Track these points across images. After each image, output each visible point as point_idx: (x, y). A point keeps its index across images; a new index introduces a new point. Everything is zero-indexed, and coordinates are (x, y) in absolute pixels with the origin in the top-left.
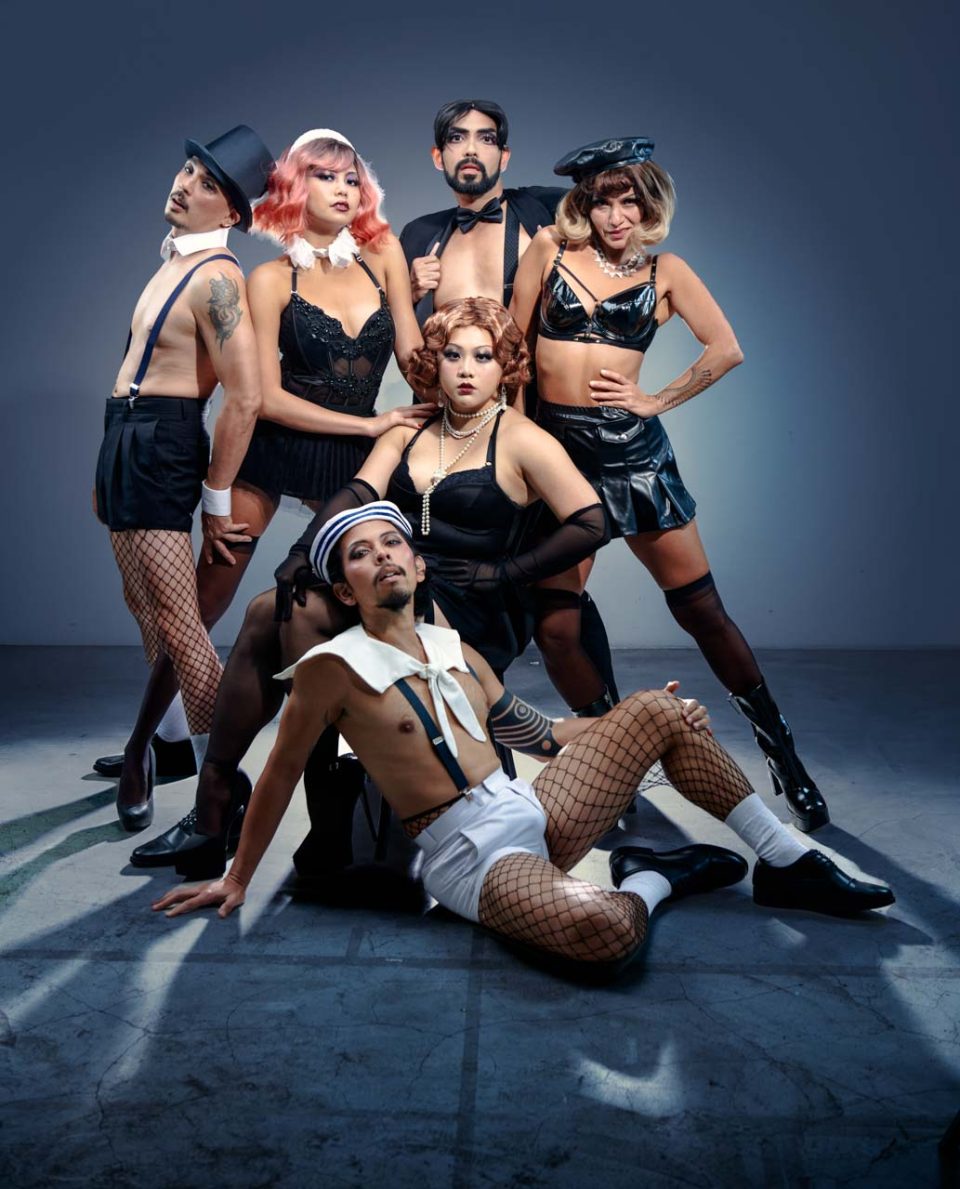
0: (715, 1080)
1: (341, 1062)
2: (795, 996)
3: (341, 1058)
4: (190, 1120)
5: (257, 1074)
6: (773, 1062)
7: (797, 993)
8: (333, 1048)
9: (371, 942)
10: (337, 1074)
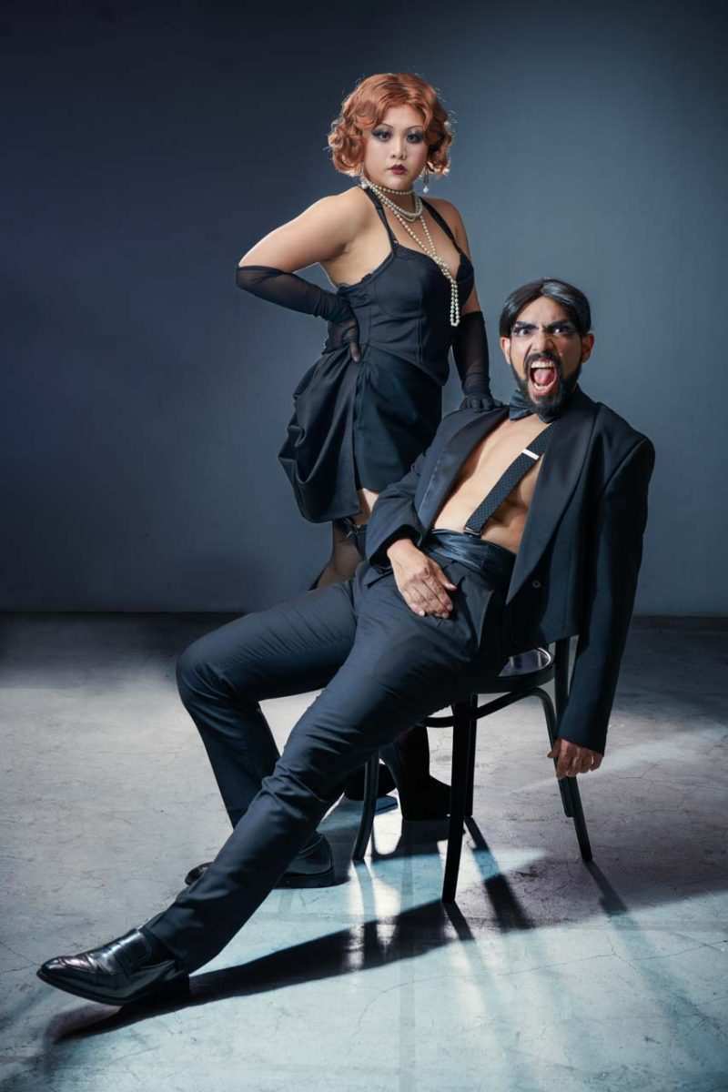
0: (650, 1036)
1: (280, 1017)
2: (722, 952)
3: (280, 1014)
4: (134, 1075)
5: (197, 1029)
6: (705, 1018)
7: (723, 950)
8: (271, 1003)
9: (302, 899)
10: (277, 1028)
